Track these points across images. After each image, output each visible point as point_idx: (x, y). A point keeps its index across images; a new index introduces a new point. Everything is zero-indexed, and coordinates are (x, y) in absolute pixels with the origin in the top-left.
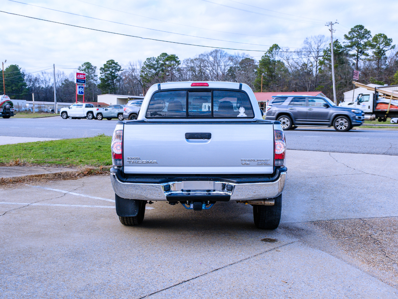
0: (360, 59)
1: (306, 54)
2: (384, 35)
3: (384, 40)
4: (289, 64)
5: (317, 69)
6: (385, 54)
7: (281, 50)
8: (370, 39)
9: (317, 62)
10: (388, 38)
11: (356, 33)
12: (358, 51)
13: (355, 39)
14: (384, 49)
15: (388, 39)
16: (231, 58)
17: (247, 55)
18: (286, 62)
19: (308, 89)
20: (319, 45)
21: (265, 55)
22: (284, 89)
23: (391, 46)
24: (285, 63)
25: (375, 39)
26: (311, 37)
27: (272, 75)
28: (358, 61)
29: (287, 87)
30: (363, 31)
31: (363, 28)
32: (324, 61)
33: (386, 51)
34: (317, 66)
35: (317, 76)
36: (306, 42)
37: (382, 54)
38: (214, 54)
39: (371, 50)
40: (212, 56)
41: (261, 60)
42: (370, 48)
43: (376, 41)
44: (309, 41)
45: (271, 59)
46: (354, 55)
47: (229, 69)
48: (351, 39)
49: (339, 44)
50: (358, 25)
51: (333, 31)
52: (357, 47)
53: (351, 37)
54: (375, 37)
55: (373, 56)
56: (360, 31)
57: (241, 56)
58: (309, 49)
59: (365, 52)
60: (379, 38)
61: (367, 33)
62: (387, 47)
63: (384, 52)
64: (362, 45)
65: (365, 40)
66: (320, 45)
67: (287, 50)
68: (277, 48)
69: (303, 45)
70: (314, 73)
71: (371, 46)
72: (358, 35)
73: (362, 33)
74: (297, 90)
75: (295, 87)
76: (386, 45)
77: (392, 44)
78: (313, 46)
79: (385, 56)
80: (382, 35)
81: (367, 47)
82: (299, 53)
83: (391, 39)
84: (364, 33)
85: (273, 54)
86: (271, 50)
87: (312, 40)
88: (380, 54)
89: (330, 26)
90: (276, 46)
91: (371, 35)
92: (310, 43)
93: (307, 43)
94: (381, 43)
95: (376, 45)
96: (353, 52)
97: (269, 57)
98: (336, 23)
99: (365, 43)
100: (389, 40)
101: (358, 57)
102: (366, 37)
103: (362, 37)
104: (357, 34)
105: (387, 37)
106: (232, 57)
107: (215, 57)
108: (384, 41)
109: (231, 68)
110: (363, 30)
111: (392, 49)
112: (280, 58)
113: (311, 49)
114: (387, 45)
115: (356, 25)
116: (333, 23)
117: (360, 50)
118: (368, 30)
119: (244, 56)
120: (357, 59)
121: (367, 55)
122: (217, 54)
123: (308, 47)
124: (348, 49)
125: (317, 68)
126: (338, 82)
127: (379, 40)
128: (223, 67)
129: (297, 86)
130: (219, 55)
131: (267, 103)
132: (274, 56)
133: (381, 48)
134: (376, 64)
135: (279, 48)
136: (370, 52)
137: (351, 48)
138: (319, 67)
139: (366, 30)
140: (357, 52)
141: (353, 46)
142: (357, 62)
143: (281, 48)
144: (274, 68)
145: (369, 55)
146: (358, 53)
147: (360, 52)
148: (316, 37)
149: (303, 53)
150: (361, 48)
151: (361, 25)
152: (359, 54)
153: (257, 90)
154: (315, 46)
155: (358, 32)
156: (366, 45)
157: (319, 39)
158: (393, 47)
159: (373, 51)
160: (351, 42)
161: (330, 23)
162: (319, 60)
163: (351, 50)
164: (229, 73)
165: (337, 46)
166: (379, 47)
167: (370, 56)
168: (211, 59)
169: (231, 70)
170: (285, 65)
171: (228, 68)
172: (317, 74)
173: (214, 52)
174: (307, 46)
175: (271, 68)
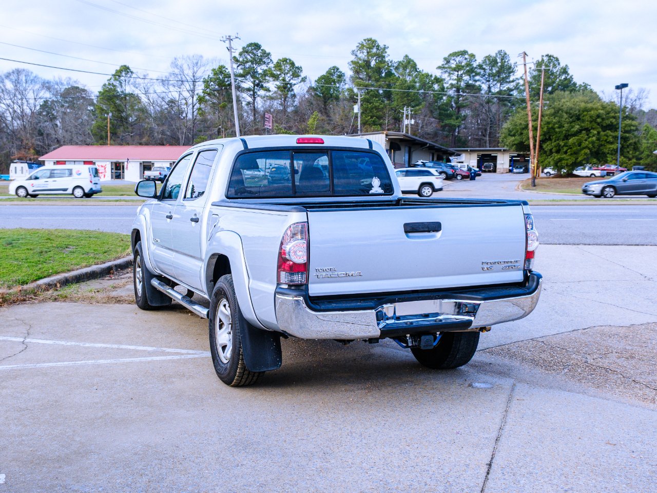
0: (259, 96)
1: (175, 85)
2: (290, 60)
3: (291, 68)
4: (149, 99)
5: (194, 110)
6: (293, 90)
7: (134, 75)
8: (271, 65)
9: (193, 98)
10: (297, 65)
11: (250, 54)
12: (254, 82)
13: (250, 63)
14: (291, 81)
15: (296, 68)
16: (47, 86)
17: (75, 82)
18: (145, 96)
19: (182, 141)
20: (195, 70)
21: (109, 83)
22: (144, 140)
23: (300, 78)
24: (143, 98)
25: (278, 66)
26: (181, 57)
27: (121, 116)
28: (255, 98)
29: (149, 136)
30: (259, 53)
31: (260, 48)
32: (204, 96)
33: (294, 85)
34: (194, 104)
35: (194, 120)
36: (175, 64)
37: (289, 89)
38: (13, 77)
39: (273, 82)
40: (11, 80)
41: (102, 91)
42: (271, 79)
43: (279, 69)
44: (179, 64)
45: (119, 90)
46: (249, 90)
47: (41, 104)
48: (244, 63)
49: (227, 71)
50: (253, 42)
51: (233, 50)
52: (253, 77)
53: (243, 60)
54: (278, 62)
55: (275, 92)
56: (255, 52)
57: (65, 83)
58: (179, 77)
59: (265, 85)
60: (284, 65)
61: (266, 56)
62: (296, 79)
63: (291, 87)
64: (259, 74)
65: (264, 67)
66: (197, 71)
67: (144, 76)
68: (128, 72)
69: (171, 70)
70: (190, 116)
71: (273, 77)
72: (254, 59)
73: (259, 55)
74: (165, 143)
75: (161, 138)
76: (293, 76)
77: (303, 75)
78: (186, 72)
79: (292, 93)
80: (288, 61)
81: (267, 78)
82: (165, 82)
83: (301, 67)
84: (261, 56)
85: (121, 81)
86: (118, 75)
87: (184, 62)
88: (286, 88)
89: (228, 42)
90: (126, 69)
91: (271, 60)
92: (181, 67)
93: (176, 66)
94: (287, 74)
95: (279, 75)
96: (248, 84)
97: (114, 86)
98: (237, 38)
99: (265, 71)
100: (298, 68)
101: (254, 93)
102: (264, 63)
103: (260, 62)
104: (251, 57)
105: (295, 63)
106: (48, 83)
107: (17, 83)
108: (290, 70)
109: (46, 102)
110: (260, 50)
111: (302, 83)
112: (134, 88)
113: (183, 77)
114: (296, 77)
115: (250, 42)
116: (231, 38)
117: (257, 81)
118: (267, 51)
119: (71, 83)
120: (254, 96)
121: (268, 90)
122: (20, 77)
123: (178, 73)
124: (240, 79)
125: (193, 107)
126: (228, 131)
127: (283, 67)
128: (32, 101)
129: (165, 135)
130: (23, 78)
131: (126, 163)
132: (123, 85)
133: (287, 80)
134: (281, 104)
135: (132, 72)
136: (272, 85)
137: (243, 78)
138: (197, 106)
139: (264, 52)
140: (252, 85)
141: (247, 75)
142: (254, 100)
143: (134, 71)
144: (125, 106)
145: (270, 89)
146: (254, 86)
147: (258, 85)
148: (189, 58)
149: (171, 82)
150: (258, 78)
151: (256, 42)
152: (256, 87)
153: (97, 141)
154: (189, 73)
155: (253, 53)
156: (265, 74)
157: (195, 61)
158: (304, 80)
159: (276, 85)
160: (244, 69)
161: (227, 37)
162: (197, 94)
163: (244, 81)
164: (43, 112)
165: (223, 73)
166: (284, 78)
167: (272, 93)
168: (9, 85)
169: (45, 105)
170: (142, 100)
171: (41, 102)
172: (194, 117)
173: (13, 72)
174: (177, 71)
175: (120, 105)
